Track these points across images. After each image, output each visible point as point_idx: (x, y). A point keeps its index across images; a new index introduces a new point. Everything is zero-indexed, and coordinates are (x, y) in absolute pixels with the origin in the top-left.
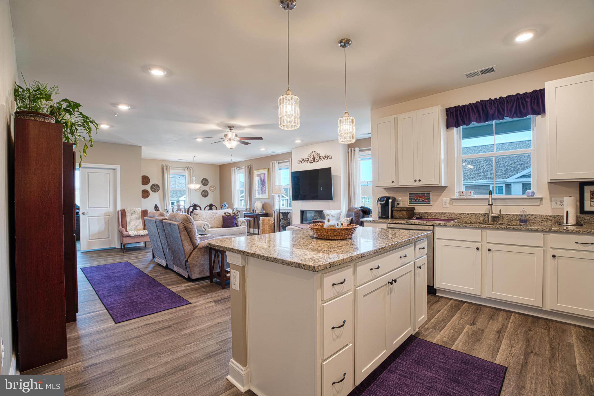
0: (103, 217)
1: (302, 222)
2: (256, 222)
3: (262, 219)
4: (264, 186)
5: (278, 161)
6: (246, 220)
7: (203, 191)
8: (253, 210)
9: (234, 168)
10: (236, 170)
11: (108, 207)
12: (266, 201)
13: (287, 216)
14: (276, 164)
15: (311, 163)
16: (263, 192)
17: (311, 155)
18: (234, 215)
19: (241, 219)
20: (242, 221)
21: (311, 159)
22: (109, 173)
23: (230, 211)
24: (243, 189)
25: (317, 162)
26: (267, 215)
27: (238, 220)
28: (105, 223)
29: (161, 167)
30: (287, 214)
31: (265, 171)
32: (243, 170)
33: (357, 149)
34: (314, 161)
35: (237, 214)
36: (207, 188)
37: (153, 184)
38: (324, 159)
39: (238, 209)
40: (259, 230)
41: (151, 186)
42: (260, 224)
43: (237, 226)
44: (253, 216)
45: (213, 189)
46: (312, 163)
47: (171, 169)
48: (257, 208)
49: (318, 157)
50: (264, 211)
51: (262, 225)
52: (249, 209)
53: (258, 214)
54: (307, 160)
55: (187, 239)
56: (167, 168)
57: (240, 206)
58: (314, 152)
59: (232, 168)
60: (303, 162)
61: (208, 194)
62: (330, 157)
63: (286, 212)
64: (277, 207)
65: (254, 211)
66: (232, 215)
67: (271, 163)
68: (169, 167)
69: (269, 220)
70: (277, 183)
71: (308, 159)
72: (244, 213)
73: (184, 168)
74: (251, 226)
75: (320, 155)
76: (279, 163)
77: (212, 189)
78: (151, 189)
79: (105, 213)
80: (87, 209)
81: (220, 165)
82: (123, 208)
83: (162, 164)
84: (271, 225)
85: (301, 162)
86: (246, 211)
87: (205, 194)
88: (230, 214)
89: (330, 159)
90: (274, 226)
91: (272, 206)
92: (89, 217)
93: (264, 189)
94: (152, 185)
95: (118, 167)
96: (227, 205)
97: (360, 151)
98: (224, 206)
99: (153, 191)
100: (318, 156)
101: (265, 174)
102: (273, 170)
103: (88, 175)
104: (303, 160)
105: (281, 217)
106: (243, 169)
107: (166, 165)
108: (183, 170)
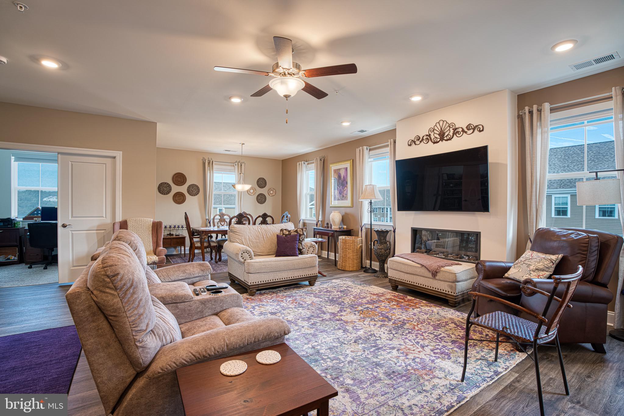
0: (95, 231)
1: (414, 250)
2: (331, 242)
3: (343, 239)
4: (346, 188)
5: (369, 146)
6: (316, 243)
7: (258, 196)
8: (328, 224)
9: (300, 162)
10: (304, 166)
11: (103, 217)
12: (348, 211)
13: (385, 237)
14: (366, 152)
15: (434, 143)
16: (343, 196)
17: (436, 128)
18: (296, 233)
19: (309, 241)
20: (309, 245)
21: (435, 136)
22: (106, 164)
23: (290, 226)
24: (314, 193)
25: (450, 139)
26: (348, 233)
27: (303, 243)
28: (98, 241)
29: (202, 161)
30: (385, 234)
31: (348, 165)
32: (313, 165)
33: (547, 106)
34: (442, 139)
35: (302, 233)
36: (264, 191)
37: (191, 185)
38: (466, 132)
39: (306, 222)
40: (337, 255)
41: (188, 188)
42: (339, 247)
43: (301, 253)
44: (328, 233)
45: (273, 193)
46: (437, 142)
47: (215, 164)
48: (334, 221)
49: (452, 131)
50: (345, 227)
51: (343, 249)
52: (321, 221)
53: (336, 231)
54: (427, 139)
55: (108, 345)
56: (209, 163)
57: (308, 217)
58: (441, 123)
59: (298, 163)
60: (418, 142)
61: (266, 200)
62: (481, 127)
63: (383, 229)
64: (366, 220)
65: (329, 226)
66: (293, 234)
67: (358, 150)
68: (212, 161)
69: (354, 241)
70: (367, 182)
71: (429, 135)
72: (314, 229)
73: (233, 164)
74: (324, 248)
75: (457, 127)
76: (370, 150)
77: (271, 192)
78: (188, 191)
79: (98, 226)
80: (70, 218)
81: (282, 160)
82: (124, 219)
83: (203, 158)
84: (357, 250)
85: (415, 142)
86: (317, 225)
87: (261, 199)
88: (289, 231)
89: (480, 131)
90: (361, 251)
91: (357, 218)
92: (72, 232)
93: (345, 192)
94: (189, 186)
95: (119, 155)
96: (289, 216)
97: (552, 110)
98: (285, 216)
99: (190, 195)
100: (451, 129)
101: (346, 169)
102: (361, 160)
103: (72, 165)
104: (418, 140)
105: (375, 237)
106: (313, 163)
107: (208, 158)
108: (231, 166)
